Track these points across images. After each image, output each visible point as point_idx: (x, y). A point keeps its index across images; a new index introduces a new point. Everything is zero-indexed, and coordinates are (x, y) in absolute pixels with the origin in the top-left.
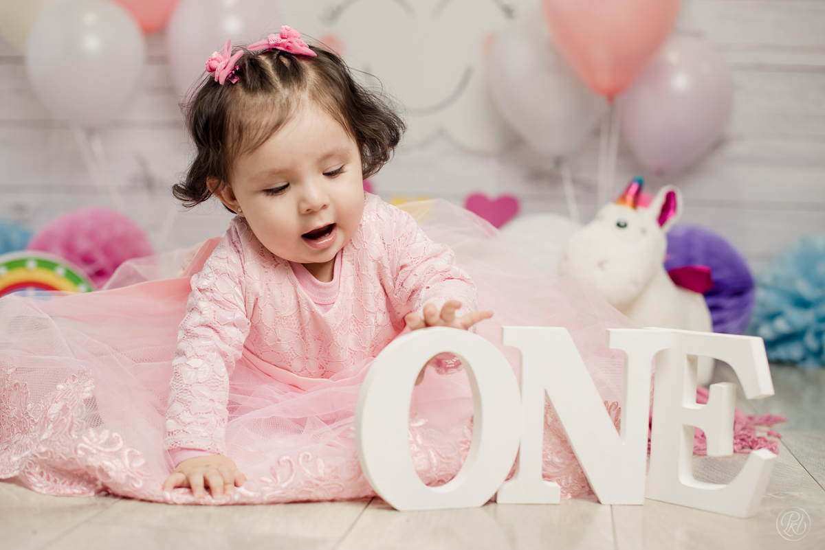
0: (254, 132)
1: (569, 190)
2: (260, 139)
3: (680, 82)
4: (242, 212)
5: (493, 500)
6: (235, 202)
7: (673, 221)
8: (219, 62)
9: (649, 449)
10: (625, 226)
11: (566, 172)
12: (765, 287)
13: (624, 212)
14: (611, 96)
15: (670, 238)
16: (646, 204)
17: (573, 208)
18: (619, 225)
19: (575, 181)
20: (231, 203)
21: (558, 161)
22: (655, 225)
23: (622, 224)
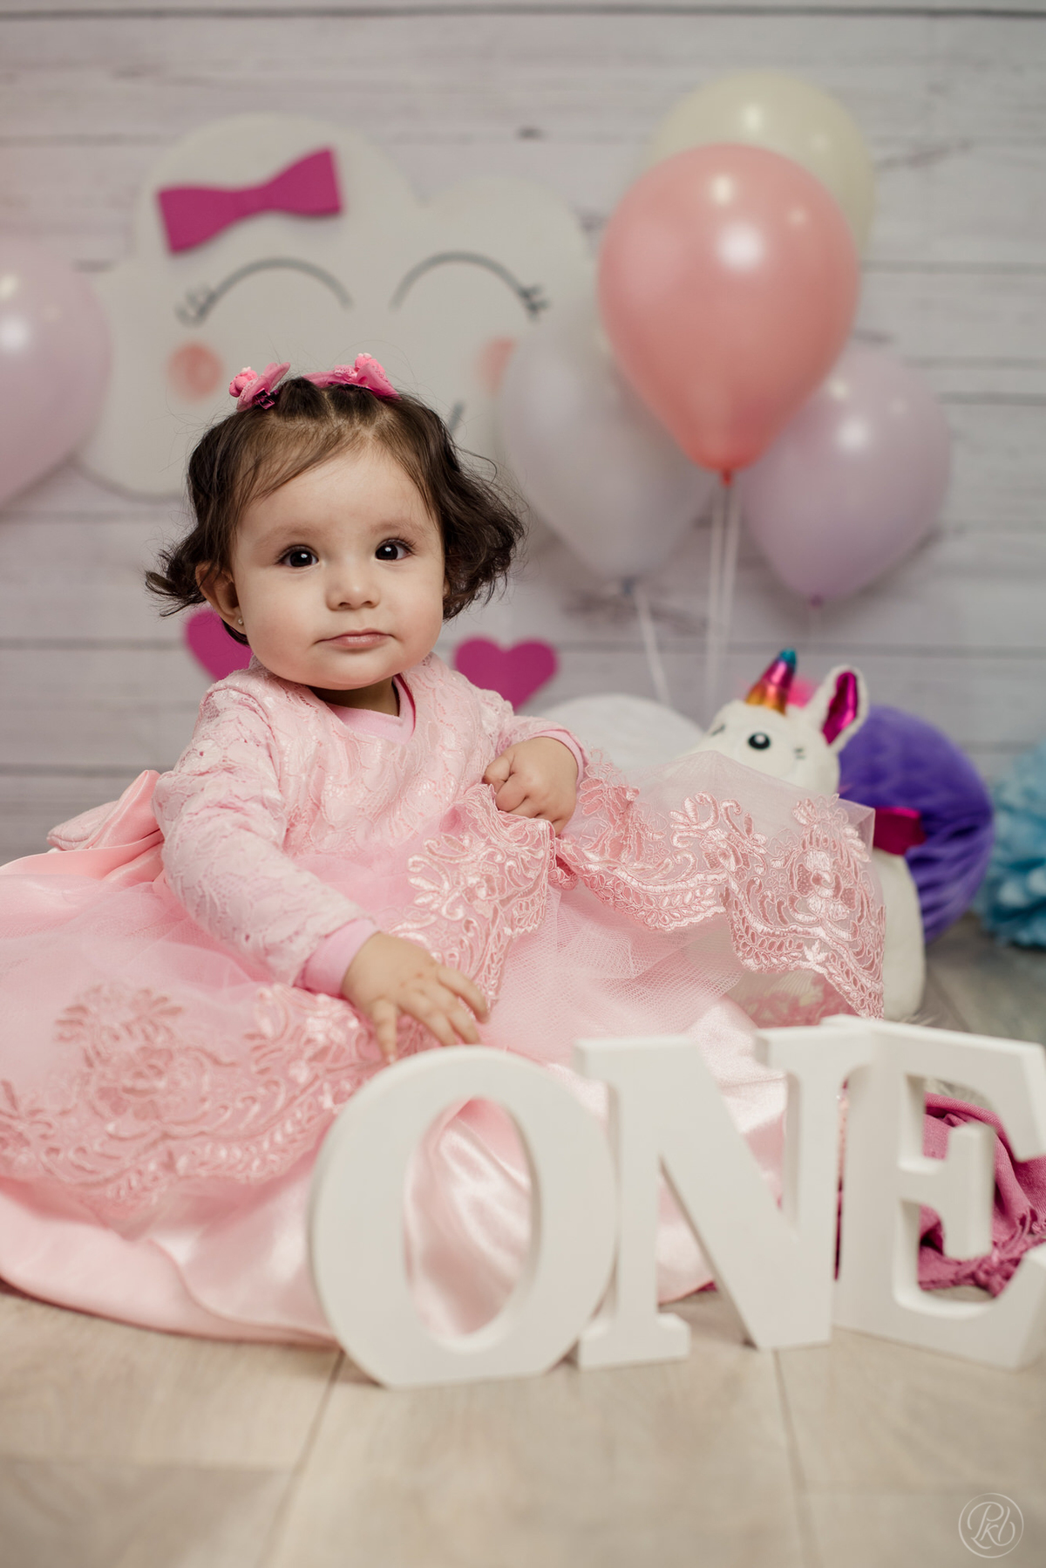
0: (277, 466)
1: (647, 630)
2: (283, 477)
3: (854, 435)
4: (243, 624)
5: (569, 1359)
6: (236, 610)
7: (851, 729)
8: (249, 379)
9: (839, 1213)
10: (765, 745)
11: (642, 599)
12: (1009, 809)
13: (762, 718)
14: (727, 476)
15: (844, 759)
16: (803, 700)
17: (657, 671)
18: (753, 742)
19: (657, 615)
20: (229, 612)
21: (628, 584)
22: (820, 739)
23: (760, 740)
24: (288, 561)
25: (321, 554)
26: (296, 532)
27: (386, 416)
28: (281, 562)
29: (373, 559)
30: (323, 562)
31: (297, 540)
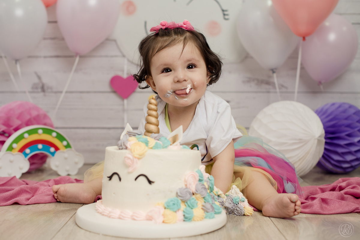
3: (332, 37)
24: (165, 71)
25: (172, 70)
26: (165, 65)
27: (188, 34)
28: (163, 72)
29: (186, 69)
30: (173, 71)
31: (166, 67)
